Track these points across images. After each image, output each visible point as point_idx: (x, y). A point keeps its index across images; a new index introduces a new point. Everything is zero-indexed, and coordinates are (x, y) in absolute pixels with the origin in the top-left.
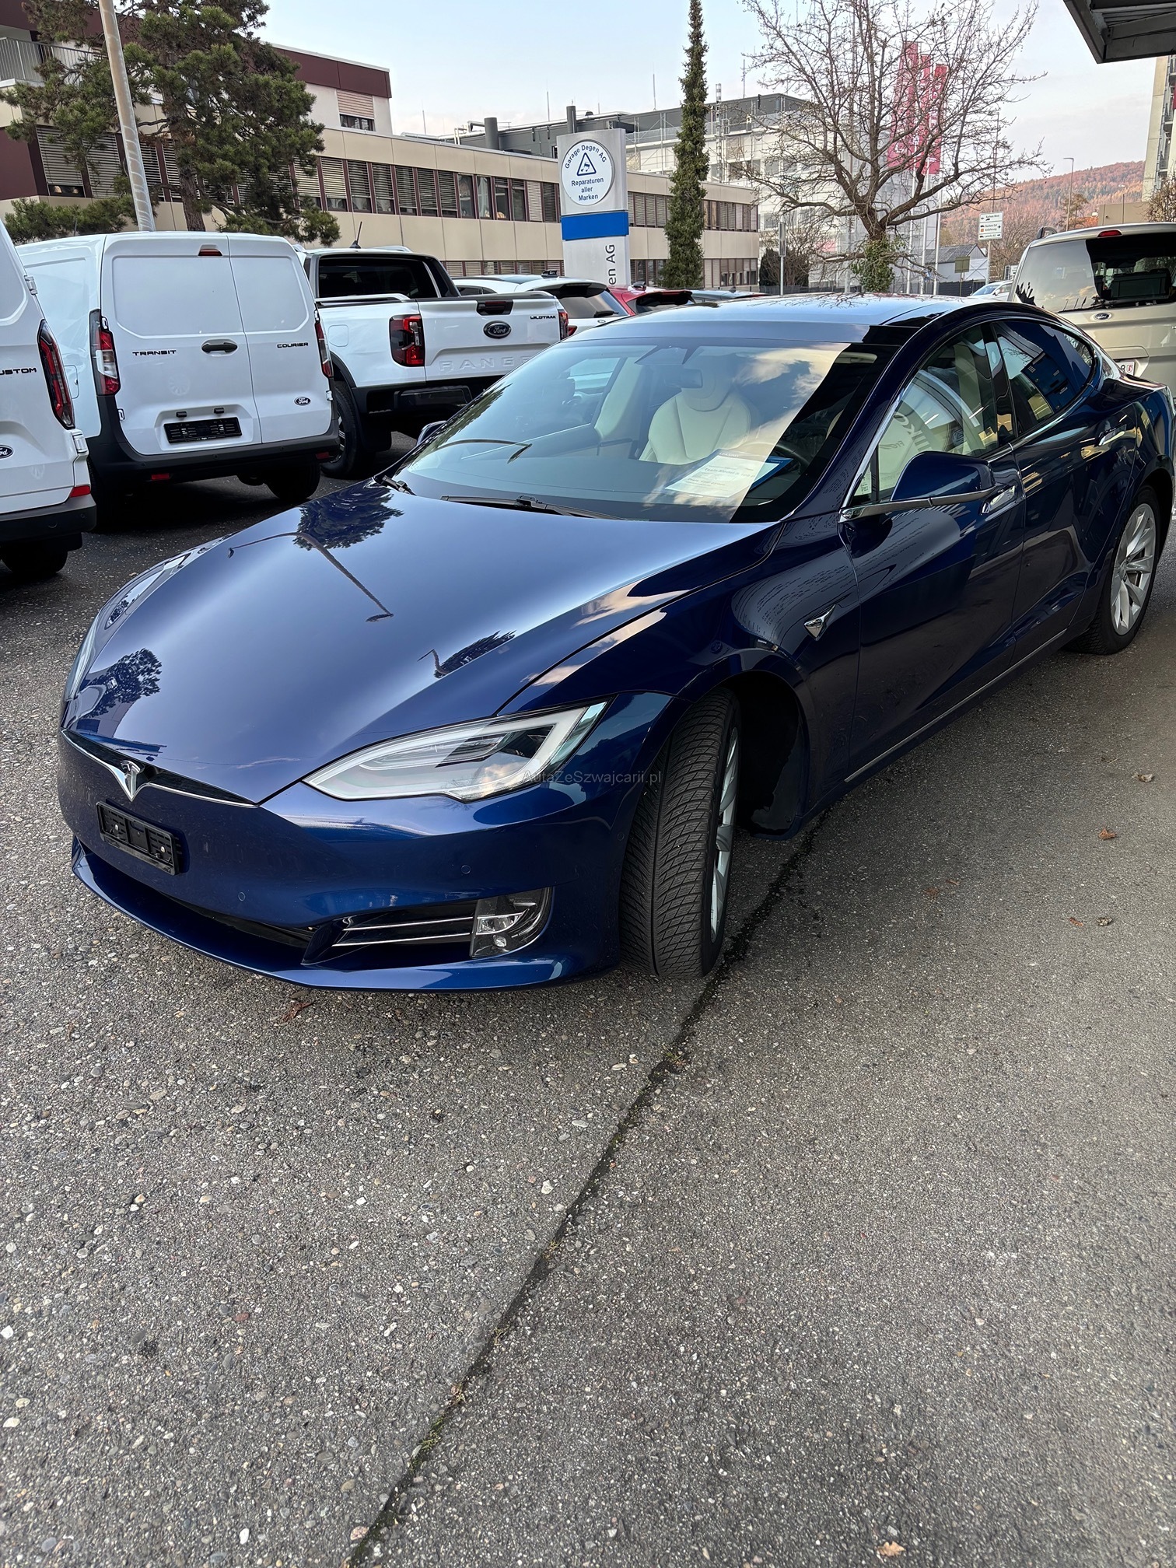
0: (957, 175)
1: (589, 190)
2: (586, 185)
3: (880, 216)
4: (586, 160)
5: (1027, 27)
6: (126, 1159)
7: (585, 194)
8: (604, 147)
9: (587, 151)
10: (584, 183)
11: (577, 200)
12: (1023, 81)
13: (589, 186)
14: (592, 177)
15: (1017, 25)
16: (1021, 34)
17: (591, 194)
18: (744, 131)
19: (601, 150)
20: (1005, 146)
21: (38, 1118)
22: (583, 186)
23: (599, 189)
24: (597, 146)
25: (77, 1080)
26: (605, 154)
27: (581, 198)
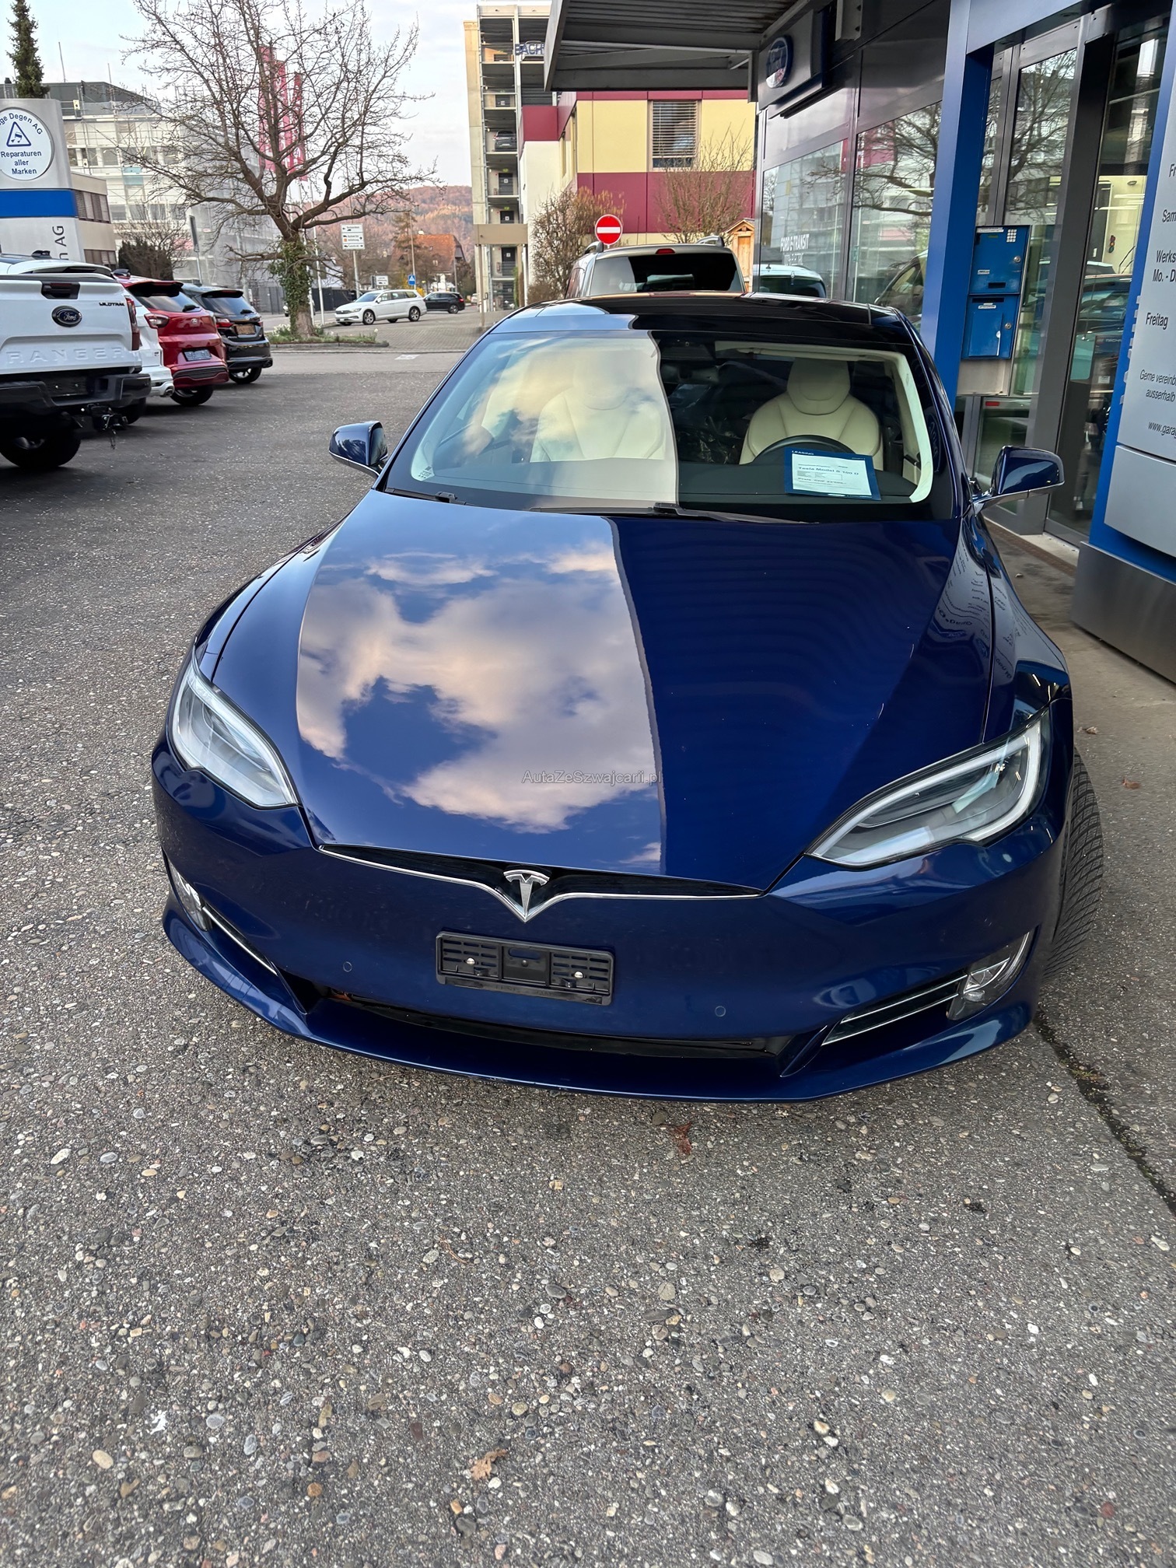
0: (363, 185)
1: (24, 163)
2: (20, 158)
3: (292, 218)
4: (16, 130)
5: (411, 47)
6: (739, 1385)
7: (20, 168)
8: (38, 118)
9: (17, 121)
10: (17, 155)
11: (10, 174)
12: (414, 99)
13: (24, 159)
14: (27, 149)
15: (402, 43)
16: (407, 53)
17: (27, 168)
18: (73, 117)
19: (35, 121)
20: (403, 160)
21: (563, 1377)
22: (16, 159)
23: (39, 163)
24: (29, 116)
25: (544, 1308)
26: (40, 126)
27: (15, 171)
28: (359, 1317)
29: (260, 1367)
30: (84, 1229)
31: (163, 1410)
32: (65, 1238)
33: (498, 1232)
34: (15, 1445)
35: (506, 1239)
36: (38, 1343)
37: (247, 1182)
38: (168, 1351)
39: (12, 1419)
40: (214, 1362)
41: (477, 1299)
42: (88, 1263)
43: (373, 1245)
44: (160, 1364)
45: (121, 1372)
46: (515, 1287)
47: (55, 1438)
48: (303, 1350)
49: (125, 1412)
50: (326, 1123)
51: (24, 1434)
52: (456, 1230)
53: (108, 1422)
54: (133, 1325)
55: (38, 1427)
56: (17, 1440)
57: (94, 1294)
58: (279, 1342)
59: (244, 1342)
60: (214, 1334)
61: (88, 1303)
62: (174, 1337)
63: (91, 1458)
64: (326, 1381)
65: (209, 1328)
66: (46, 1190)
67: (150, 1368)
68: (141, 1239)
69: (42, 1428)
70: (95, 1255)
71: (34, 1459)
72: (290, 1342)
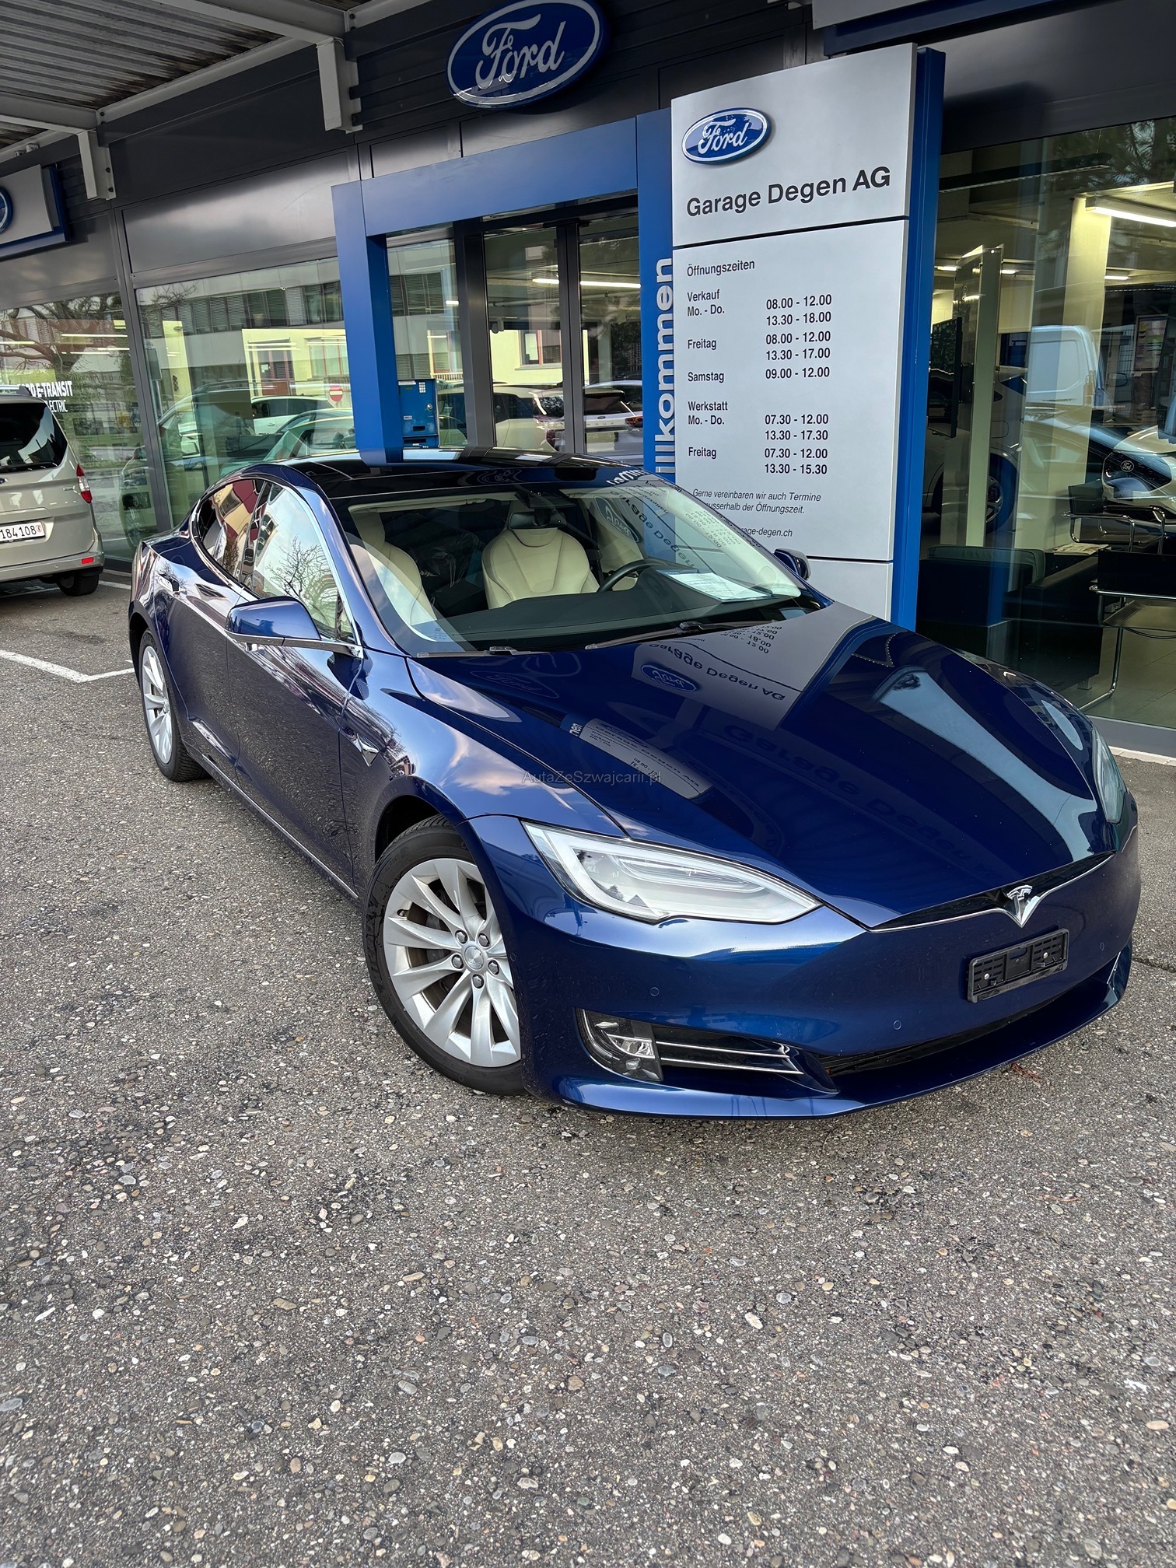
28: (1094, 1262)
29: (1112, 1323)
30: (873, 1343)
31: (1125, 1379)
32: (875, 1356)
33: (1055, 1175)
34: (1113, 1463)
35: (1066, 1175)
36: (1000, 1414)
37: (890, 1247)
38: (1062, 1355)
39: (1081, 1455)
40: (1092, 1340)
41: (1117, 1211)
42: (920, 1356)
43: (1022, 1226)
44: (1072, 1363)
45: (1069, 1385)
46: (1119, 1193)
47: (1119, 1441)
48: (1107, 1297)
49: (1112, 1397)
50: (853, 1187)
51: (1103, 1455)
52: (1038, 1188)
53: (1120, 1409)
54: (1019, 1360)
55: (1100, 1445)
56: (1108, 1460)
57: (961, 1365)
58: (1092, 1304)
59: (1080, 1320)
60: (1058, 1328)
61: (972, 1373)
62: (1047, 1346)
63: (1153, 1431)
64: (1149, 1301)
65: (1051, 1328)
66: (796, 1345)
67: (1074, 1369)
68: (914, 1320)
69: (1102, 1443)
70: (913, 1350)
71: (1135, 1457)
72: (1095, 1299)
